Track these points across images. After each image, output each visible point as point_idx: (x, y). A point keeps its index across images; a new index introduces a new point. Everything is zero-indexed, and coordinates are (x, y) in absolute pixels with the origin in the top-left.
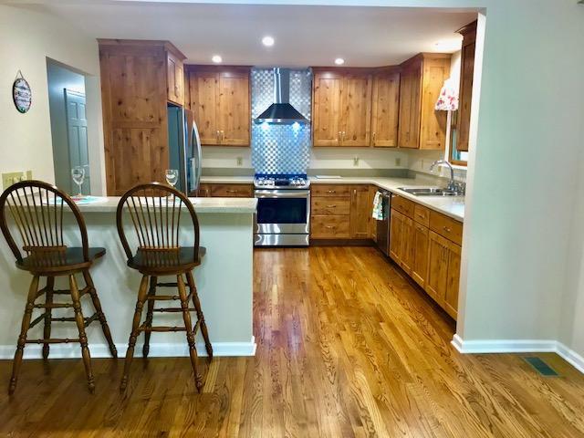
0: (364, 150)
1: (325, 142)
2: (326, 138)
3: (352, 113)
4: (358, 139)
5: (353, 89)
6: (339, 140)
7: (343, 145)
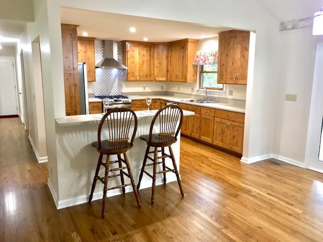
0: (151, 82)
1: (133, 79)
2: (134, 76)
3: (145, 64)
4: (148, 77)
5: (144, 52)
6: (140, 78)
7: (142, 80)
